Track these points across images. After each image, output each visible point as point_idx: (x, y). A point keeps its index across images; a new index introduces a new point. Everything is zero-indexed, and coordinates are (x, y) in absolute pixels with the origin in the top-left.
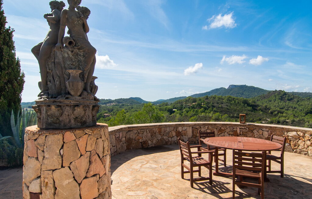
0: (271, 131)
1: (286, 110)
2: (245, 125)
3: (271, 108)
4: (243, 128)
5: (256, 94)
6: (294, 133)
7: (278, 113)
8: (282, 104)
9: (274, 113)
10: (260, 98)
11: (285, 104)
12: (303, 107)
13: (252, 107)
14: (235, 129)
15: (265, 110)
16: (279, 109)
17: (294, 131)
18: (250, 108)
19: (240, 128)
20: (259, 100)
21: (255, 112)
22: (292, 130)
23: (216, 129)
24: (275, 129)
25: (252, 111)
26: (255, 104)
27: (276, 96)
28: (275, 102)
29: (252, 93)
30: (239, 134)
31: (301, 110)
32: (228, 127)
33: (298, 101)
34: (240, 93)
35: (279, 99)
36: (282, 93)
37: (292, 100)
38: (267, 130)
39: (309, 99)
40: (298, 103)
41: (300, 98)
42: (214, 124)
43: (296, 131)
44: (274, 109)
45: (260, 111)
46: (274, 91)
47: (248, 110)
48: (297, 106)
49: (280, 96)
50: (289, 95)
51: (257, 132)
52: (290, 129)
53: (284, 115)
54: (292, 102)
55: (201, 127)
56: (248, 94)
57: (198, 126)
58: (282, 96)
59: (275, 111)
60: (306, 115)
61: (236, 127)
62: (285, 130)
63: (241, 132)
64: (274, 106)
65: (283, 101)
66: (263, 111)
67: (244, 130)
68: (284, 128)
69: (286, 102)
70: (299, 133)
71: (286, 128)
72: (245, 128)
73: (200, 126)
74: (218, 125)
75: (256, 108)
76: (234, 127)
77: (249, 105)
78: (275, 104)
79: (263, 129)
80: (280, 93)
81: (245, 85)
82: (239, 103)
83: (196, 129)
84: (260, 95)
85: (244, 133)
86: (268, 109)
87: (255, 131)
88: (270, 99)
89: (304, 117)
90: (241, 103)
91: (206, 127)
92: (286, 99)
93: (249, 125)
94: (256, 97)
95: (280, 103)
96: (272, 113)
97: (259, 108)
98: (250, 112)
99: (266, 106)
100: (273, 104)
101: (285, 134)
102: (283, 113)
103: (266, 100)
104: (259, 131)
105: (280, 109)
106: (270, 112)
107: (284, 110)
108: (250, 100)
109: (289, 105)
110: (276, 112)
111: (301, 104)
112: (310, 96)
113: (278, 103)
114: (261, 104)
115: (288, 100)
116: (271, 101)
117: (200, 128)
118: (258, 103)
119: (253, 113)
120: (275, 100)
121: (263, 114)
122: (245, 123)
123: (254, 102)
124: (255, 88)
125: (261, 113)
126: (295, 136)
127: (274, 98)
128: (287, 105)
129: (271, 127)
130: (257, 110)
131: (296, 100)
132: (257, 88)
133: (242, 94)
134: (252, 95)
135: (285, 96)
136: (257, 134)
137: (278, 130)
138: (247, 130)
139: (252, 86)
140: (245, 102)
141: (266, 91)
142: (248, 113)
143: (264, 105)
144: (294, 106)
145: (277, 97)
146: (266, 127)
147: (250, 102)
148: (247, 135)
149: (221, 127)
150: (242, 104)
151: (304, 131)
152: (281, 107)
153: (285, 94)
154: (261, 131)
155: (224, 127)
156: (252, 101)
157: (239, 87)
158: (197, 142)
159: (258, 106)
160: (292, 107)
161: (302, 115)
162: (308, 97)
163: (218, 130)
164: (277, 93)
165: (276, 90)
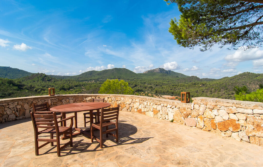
0: (75, 99)
1: (47, 88)
2: (55, 97)
3: (35, 87)
4: (54, 99)
5: (21, 75)
6: (90, 98)
7: (41, 91)
8: (44, 83)
9: (38, 91)
10: (24, 79)
11: (46, 83)
12: (58, 85)
13: (18, 87)
14: (46, 101)
15: (30, 88)
16: (41, 87)
17: (90, 96)
18: (15, 88)
19: (51, 100)
20: (24, 81)
21: (21, 91)
22: (89, 96)
23: (28, 103)
24: (78, 97)
25: (18, 90)
26: (20, 84)
27: (38, 78)
28: (38, 82)
29: (17, 74)
30: (50, 105)
31: (57, 88)
32: (40, 100)
33: (55, 81)
34: (4, 74)
35: (41, 80)
36: (44, 76)
37: (51, 81)
38: (73, 98)
39: (61, 80)
40: (55, 83)
41: (56, 80)
42: (25, 99)
43: (91, 96)
44: (38, 88)
45: (26, 89)
46: (37, 74)
47: (14, 90)
48: (54, 85)
49: (42, 78)
50: (48, 77)
51: (65, 101)
52: (88, 95)
53: (46, 91)
54: (51, 82)
55: (10, 103)
56: (12, 75)
57: (5, 103)
58: (44, 77)
59: (38, 89)
60: (60, 90)
61: (47, 99)
62: (84, 97)
63: (52, 103)
64: (37, 85)
65: (44, 82)
66: (28, 90)
67: (55, 101)
68: (84, 95)
69: (46, 82)
70: (93, 97)
71: (85, 95)
72: (56, 99)
73: (7, 103)
74: (29, 100)
75: (22, 87)
76: (45, 100)
77: (14, 85)
78: (38, 84)
79: (69, 98)
80: (42, 75)
81: (9, 67)
82: (3, 83)
83: (3, 107)
84: (25, 77)
85: (55, 103)
86: (33, 88)
87: (63, 101)
88: (34, 80)
89: (59, 92)
90: (6, 83)
91: (15, 103)
92: (46, 80)
93: (58, 96)
94: (21, 78)
95: (42, 83)
96: (36, 91)
97: (25, 87)
98: (16, 91)
99: (31, 86)
100: (37, 84)
101: (84, 99)
102: (44, 90)
103: (30, 81)
104: (67, 100)
105: (43, 87)
106: (34, 90)
107: (45, 88)
108: (15, 81)
109: (49, 84)
110: (40, 90)
111: (57, 83)
112: (62, 78)
113: (41, 83)
114: (26, 84)
115: (48, 80)
116: (34, 81)
117: (8, 105)
118: (23, 83)
119: (19, 92)
120: (38, 80)
121: (28, 92)
122: (54, 95)
123: (20, 82)
124: (20, 70)
125: (27, 91)
126: (91, 99)
127: (37, 79)
128: (47, 85)
129: (75, 96)
130: (22, 89)
131: (53, 80)
132: (21, 70)
133: (6, 75)
134: (17, 77)
135: (45, 78)
136: (65, 103)
137: (79, 97)
138: (57, 101)
139: (16, 69)
140: (10, 83)
141: (30, 73)
142: (14, 92)
143: (29, 85)
144: (52, 85)
145: (40, 79)
146: (72, 96)
147: (16, 82)
148: (57, 104)
149: (32, 101)
150: (7, 85)
151: (95, 95)
152: (43, 86)
153: (46, 76)
154: (68, 100)
155: (36, 100)
156: (17, 82)
157: (2, 68)
158: (3, 121)
159: (24, 85)
160: (51, 86)
161: (58, 91)
162: (61, 79)
163: (29, 104)
164: (39, 76)
165: (38, 73)
